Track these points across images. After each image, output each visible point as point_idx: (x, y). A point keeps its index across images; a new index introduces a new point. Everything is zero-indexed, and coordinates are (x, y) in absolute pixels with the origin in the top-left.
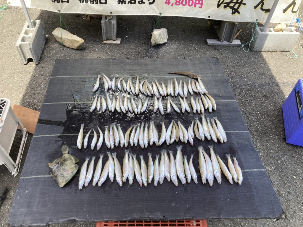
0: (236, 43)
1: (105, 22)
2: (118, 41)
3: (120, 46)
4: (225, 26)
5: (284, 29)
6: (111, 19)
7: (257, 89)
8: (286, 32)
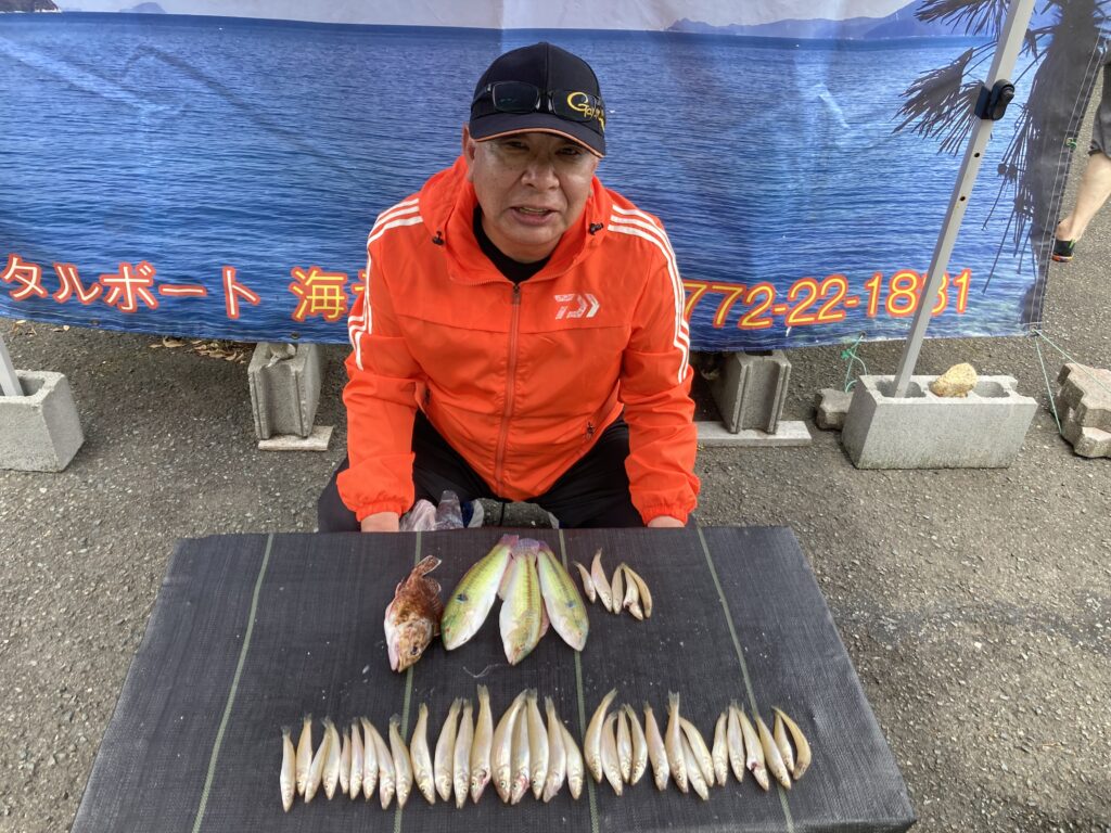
0: (792, 437)
1: (264, 369)
2: (320, 441)
3: (323, 460)
4: (743, 375)
5: (971, 387)
6: (291, 357)
7: (890, 639)
8: (978, 397)
